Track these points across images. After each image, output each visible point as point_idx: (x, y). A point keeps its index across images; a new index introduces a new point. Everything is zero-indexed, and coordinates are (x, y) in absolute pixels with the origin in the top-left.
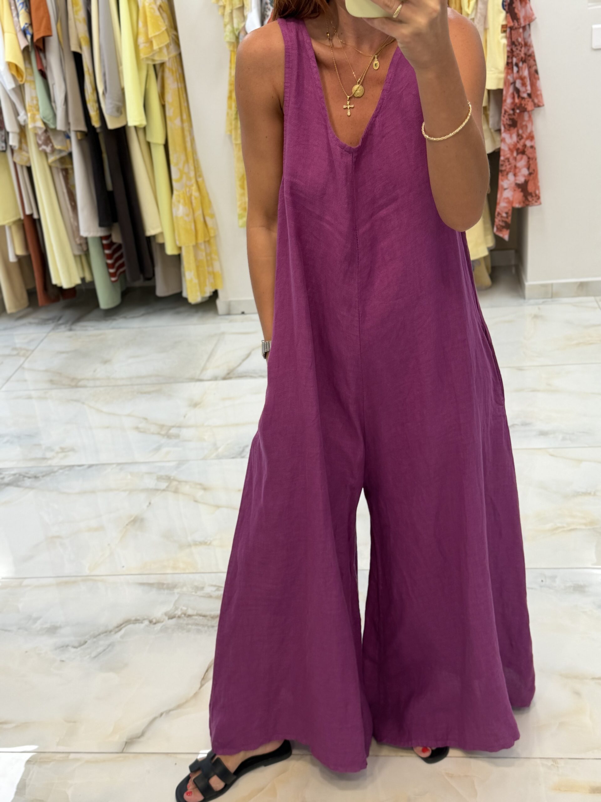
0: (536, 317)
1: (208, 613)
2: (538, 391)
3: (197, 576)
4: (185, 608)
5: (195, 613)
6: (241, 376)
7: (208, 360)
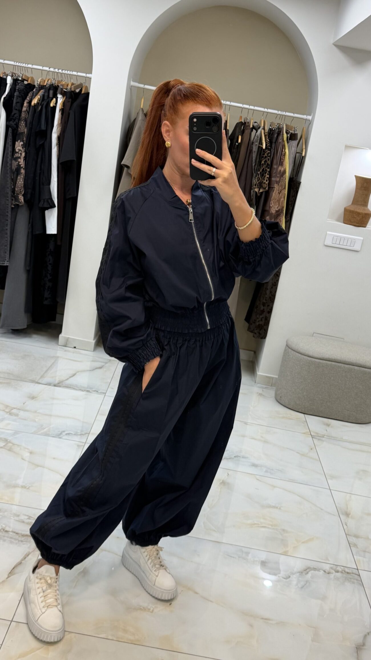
0: (260, 395)
1: (20, 532)
2: (255, 439)
3: (17, 508)
4: (4, 526)
5: (11, 530)
6: (67, 387)
7: (46, 372)
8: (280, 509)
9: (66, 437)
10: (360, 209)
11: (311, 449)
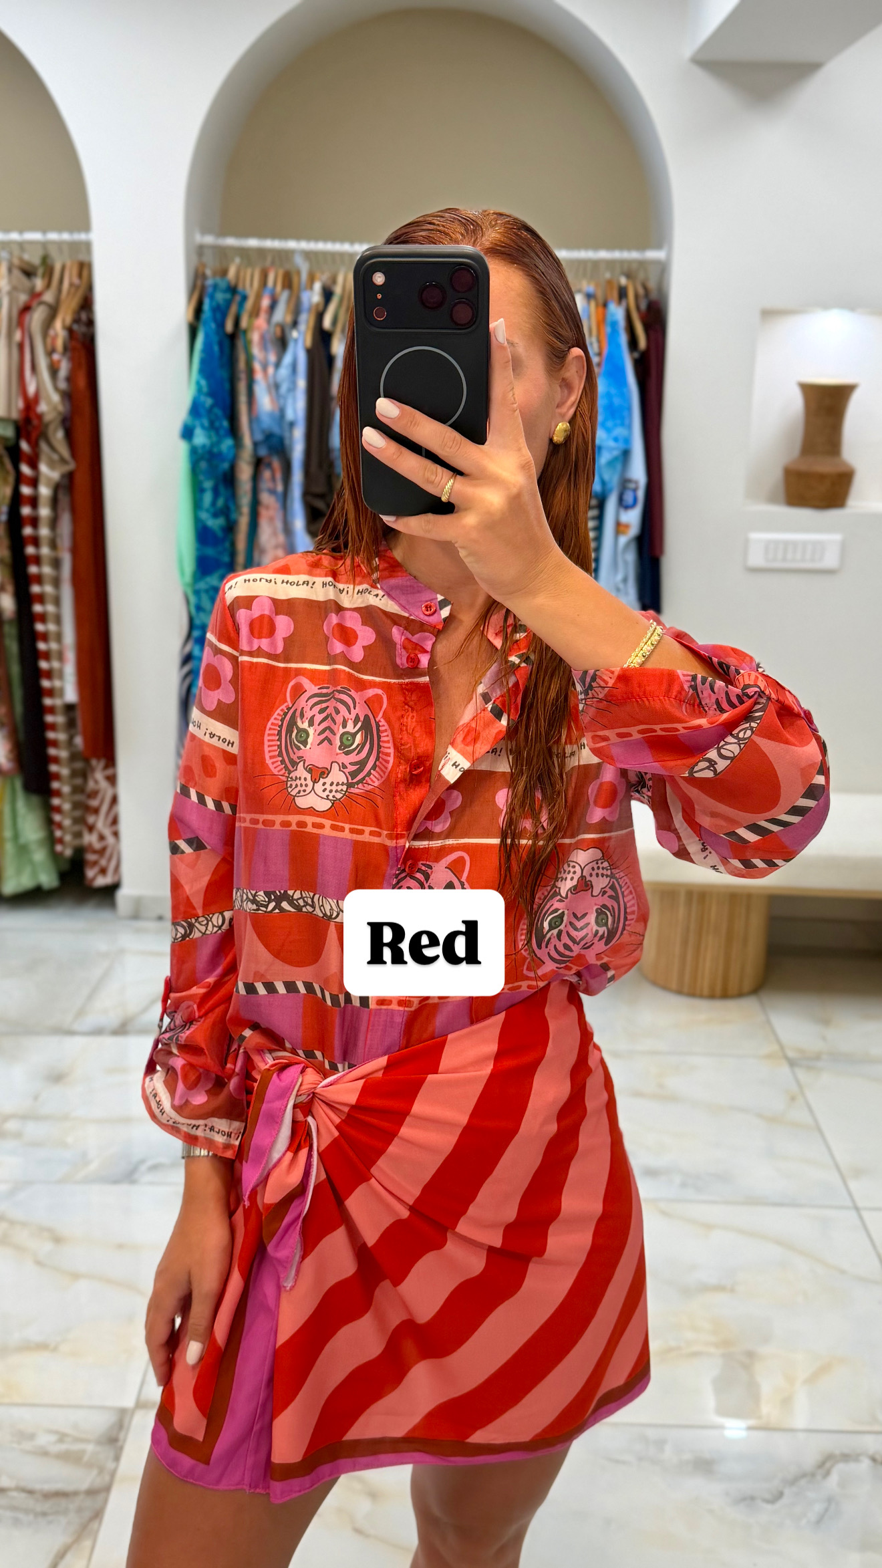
1: (37, 1487)
2: (643, 1095)
3: (26, 1413)
5: (13, 1485)
6: (145, 1031)
7: (91, 997)
8: (732, 1290)
9: (148, 1178)
10: (823, 466)
11: (793, 1099)
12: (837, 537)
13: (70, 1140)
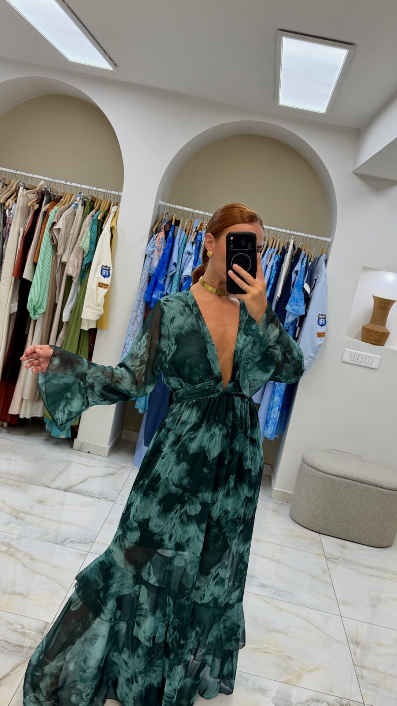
0: (275, 511)
1: (12, 642)
2: (266, 558)
3: (11, 616)
5: (3, 639)
6: (77, 492)
7: (57, 476)
8: (286, 634)
11: (325, 572)
12: (380, 357)
13: (42, 525)
